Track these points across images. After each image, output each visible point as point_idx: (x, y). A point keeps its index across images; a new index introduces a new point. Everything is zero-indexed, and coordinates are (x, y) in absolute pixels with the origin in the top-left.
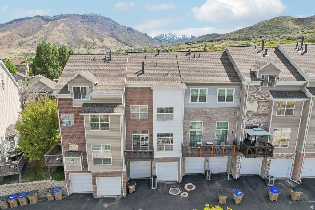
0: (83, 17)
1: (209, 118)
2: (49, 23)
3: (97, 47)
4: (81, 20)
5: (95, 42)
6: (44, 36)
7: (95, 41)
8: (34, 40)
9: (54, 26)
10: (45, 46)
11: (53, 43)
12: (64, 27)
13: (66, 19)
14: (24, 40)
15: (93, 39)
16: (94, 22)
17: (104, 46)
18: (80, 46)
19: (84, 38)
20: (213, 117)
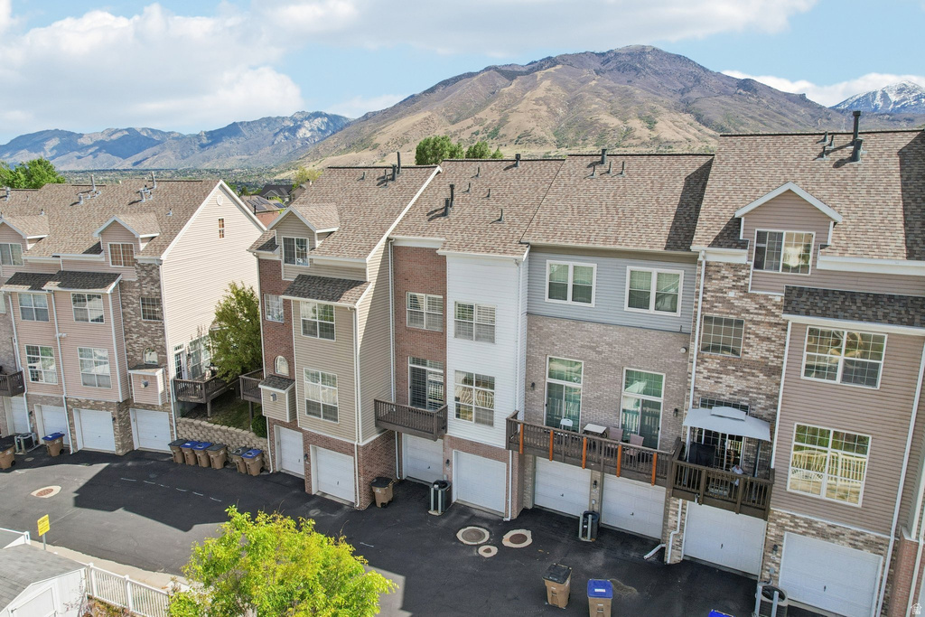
0: (605, 58)
1: (600, 353)
2: (515, 82)
3: (634, 142)
4: (598, 65)
5: (629, 130)
6: (499, 118)
7: (629, 125)
8: (475, 129)
9: (527, 90)
10: (435, 144)
11: (518, 135)
12: (550, 90)
13: (558, 67)
14: (453, 128)
15: (625, 120)
16: (636, 69)
17: (656, 139)
18: (587, 141)
19: (601, 116)
20: (611, 351)
